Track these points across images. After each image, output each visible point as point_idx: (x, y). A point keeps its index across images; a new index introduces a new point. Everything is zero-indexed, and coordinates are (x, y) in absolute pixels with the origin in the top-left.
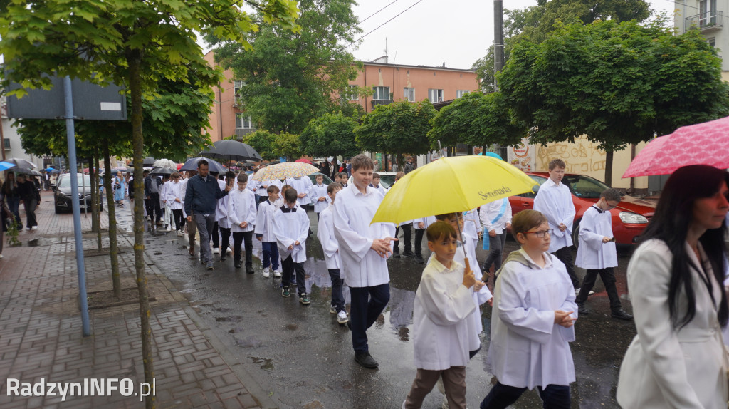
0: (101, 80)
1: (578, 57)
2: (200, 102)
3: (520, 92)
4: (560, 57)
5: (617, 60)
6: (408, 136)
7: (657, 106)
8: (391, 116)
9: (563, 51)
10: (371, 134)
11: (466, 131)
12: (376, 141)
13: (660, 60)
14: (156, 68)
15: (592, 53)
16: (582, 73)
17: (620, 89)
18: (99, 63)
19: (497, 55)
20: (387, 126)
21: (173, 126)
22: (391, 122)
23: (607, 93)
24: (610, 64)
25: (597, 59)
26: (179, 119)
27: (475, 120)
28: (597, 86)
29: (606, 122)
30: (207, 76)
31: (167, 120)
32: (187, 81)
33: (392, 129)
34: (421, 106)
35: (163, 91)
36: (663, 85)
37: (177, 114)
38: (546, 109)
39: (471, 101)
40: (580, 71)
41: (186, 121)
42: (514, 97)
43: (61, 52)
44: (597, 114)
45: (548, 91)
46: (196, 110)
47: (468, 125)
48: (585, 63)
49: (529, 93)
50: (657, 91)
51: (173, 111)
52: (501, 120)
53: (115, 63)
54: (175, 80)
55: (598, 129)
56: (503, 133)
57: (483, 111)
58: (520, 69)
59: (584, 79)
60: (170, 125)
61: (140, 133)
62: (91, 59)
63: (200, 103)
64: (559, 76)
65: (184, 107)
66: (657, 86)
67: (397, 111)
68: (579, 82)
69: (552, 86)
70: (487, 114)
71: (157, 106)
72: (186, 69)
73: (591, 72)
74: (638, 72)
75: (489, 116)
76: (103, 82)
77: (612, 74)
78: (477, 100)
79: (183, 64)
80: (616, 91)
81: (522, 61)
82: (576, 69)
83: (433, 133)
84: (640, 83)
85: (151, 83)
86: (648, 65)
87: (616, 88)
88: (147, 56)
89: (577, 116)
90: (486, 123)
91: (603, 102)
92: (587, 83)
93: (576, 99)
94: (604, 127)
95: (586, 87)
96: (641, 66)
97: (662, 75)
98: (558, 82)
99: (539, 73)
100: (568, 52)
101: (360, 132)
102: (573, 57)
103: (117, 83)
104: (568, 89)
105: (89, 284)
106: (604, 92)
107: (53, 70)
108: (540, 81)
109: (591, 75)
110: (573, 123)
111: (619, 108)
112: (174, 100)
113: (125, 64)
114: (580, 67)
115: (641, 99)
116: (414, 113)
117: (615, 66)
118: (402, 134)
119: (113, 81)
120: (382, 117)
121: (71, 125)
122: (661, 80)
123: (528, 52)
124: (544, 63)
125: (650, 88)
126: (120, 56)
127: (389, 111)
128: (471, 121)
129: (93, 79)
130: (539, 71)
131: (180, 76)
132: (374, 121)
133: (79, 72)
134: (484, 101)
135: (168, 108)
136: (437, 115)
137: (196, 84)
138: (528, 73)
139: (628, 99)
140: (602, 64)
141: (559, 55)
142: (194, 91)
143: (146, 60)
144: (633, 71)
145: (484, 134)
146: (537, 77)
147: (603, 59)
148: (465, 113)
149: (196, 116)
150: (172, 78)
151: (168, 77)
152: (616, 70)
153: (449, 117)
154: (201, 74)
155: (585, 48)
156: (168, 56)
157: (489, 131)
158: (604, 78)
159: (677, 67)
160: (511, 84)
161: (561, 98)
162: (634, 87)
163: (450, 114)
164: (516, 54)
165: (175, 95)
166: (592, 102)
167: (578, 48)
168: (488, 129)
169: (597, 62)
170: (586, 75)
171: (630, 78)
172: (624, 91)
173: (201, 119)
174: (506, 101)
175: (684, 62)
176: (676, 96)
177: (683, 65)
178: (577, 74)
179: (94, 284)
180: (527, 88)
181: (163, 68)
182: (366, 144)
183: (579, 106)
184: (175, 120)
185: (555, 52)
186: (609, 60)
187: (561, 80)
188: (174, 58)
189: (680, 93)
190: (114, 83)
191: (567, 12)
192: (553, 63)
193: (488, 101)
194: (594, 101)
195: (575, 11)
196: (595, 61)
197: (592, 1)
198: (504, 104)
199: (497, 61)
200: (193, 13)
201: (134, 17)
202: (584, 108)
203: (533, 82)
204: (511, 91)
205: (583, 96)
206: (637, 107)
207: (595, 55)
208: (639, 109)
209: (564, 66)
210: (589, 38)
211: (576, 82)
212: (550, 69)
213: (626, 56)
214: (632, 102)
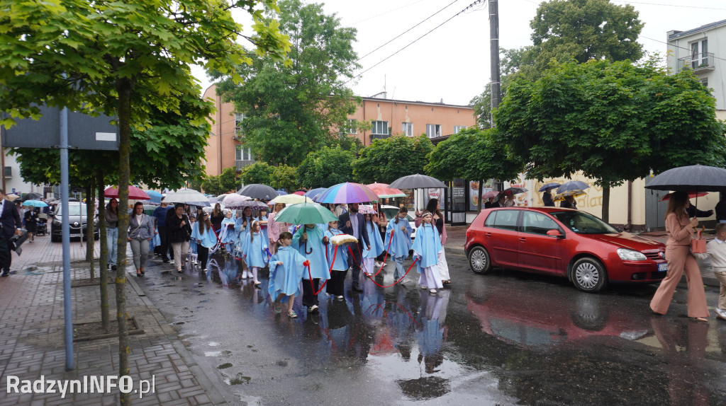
0: (91, 110)
1: (573, 95)
3: (516, 128)
4: (555, 95)
5: (612, 98)
6: (405, 170)
7: (652, 143)
8: (388, 150)
9: (558, 88)
10: (369, 168)
11: (462, 165)
12: (373, 175)
13: (654, 98)
14: (149, 98)
15: (587, 91)
16: (577, 111)
17: (615, 127)
18: (90, 93)
19: (493, 93)
20: (385, 160)
21: (168, 158)
22: (388, 155)
23: (603, 131)
24: (605, 102)
25: (592, 97)
26: (174, 151)
27: (472, 156)
28: (593, 123)
29: (602, 158)
30: (198, 107)
31: (162, 150)
32: (178, 112)
33: (390, 163)
34: (418, 140)
35: (160, 122)
36: (658, 123)
37: (172, 145)
38: (542, 144)
39: (467, 136)
40: (576, 108)
41: (181, 153)
42: (511, 132)
43: (49, 82)
44: (594, 151)
45: (544, 127)
46: (192, 141)
47: (465, 160)
48: (580, 101)
49: (525, 129)
50: (653, 129)
51: (168, 142)
52: (498, 155)
53: (106, 93)
54: (166, 112)
55: (595, 165)
56: (499, 168)
57: (479, 146)
58: (516, 106)
59: (579, 116)
60: (164, 156)
61: (127, 163)
62: (82, 90)
63: (195, 134)
64: (554, 113)
65: (179, 138)
66: (652, 124)
67: (395, 146)
68: (575, 119)
69: (548, 123)
70: (483, 149)
71: (152, 137)
72: (178, 101)
73: (587, 109)
74: (633, 110)
75: (486, 151)
76: (93, 112)
77: (607, 112)
78: (474, 135)
79: (175, 96)
80: (612, 129)
81: (517, 98)
82: (572, 107)
83: (430, 167)
84: (635, 120)
85: (142, 115)
86: (643, 104)
87: (611, 125)
88: (137, 87)
89: (574, 152)
90: (482, 158)
91: (599, 139)
92: (583, 121)
93: (572, 135)
94: (600, 164)
95: (581, 124)
96: (637, 104)
97: (657, 113)
98: (554, 119)
99: (536, 110)
100: (563, 90)
101: (356, 166)
102: (568, 95)
103: (107, 113)
104: (564, 125)
105: (78, 315)
106: (600, 129)
107: (42, 100)
108: (536, 118)
109: (586, 112)
110: (569, 159)
111: (615, 145)
112: (170, 131)
113: (117, 95)
114: (575, 104)
115: (637, 137)
116: (412, 147)
117: (610, 104)
118: (399, 168)
119: (104, 111)
120: (379, 151)
121: (64, 155)
122: (656, 118)
123: (523, 90)
124: (539, 100)
125: (645, 125)
126: (111, 87)
127: (387, 145)
128: (468, 156)
129: (83, 109)
130: (534, 108)
131: (172, 108)
132: (372, 155)
133: (69, 102)
134: (481, 136)
135: (163, 138)
136: (435, 149)
137: (187, 116)
138: (524, 110)
139: (624, 137)
140: (597, 102)
141: (554, 92)
142: (190, 123)
143: (137, 91)
144: (628, 109)
145: (481, 169)
146: (533, 114)
147: (598, 97)
148: (462, 148)
149: (191, 147)
150: (165, 109)
151: (160, 108)
152: (611, 108)
153: (446, 151)
154: (193, 106)
155: (580, 87)
156: (159, 87)
157: (486, 166)
158: (599, 116)
159: (672, 106)
160: (507, 119)
161: (555, 133)
162: (629, 124)
163: (447, 148)
164: (511, 91)
165: (172, 127)
167: (573, 86)
168: (485, 164)
169: (592, 100)
170: (581, 112)
171: (626, 116)
172: (620, 128)
173: (196, 151)
174: (503, 136)
175: (679, 101)
176: (671, 134)
177: (677, 104)
178: (573, 111)
179: (83, 315)
180: (523, 124)
181: (155, 100)
182: (364, 177)
183: (575, 143)
184: (169, 151)
185: (551, 90)
186: (604, 98)
187: (557, 117)
188: (163, 89)
189: (673, 131)
190: (104, 113)
191: (562, 52)
192: (549, 100)
193: (484, 137)
194: (590, 138)
195: (570, 51)
196: (590, 98)
197: (586, 42)
198: (501, 140)
199: (494, 97)
200: (182, 44)
201: (123, 48)
202: (580, 144)
203: (529, 119)
204: (507, 127)
205: (579, 132)
206: (633, 144)
207: (590, 93)
208: (635, 146)
209: (560, 102)
210: (584, 77)
211: (571, 119)
212: (546, 105)
213: (621, 95)
214: (627, 140)
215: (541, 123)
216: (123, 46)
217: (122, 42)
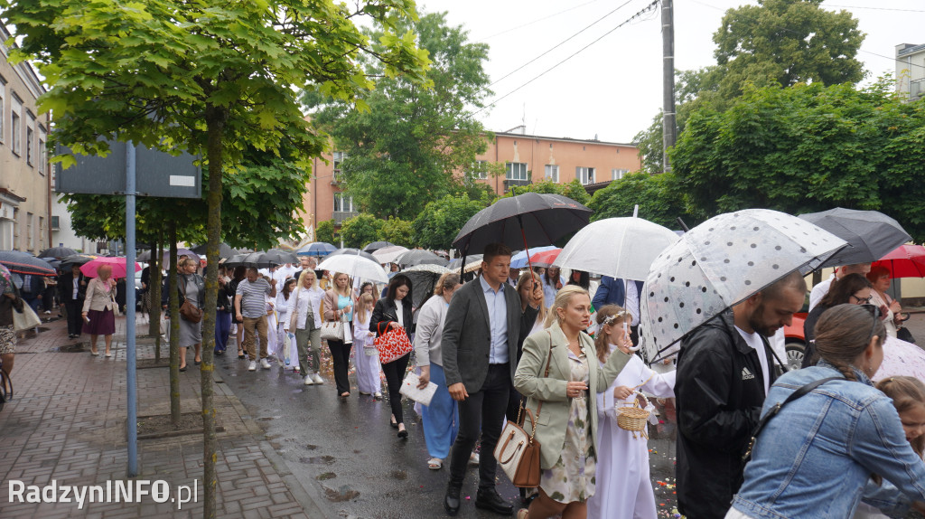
0: (171, 147)
1: (776, 130)
2: (292, 177)
3: (700, 173)
4: (752, 129)
5: (828, 133)
7: (884, 193)
9: (756, 121)
13: (885, 133)
14: (243, 133)
15: (794, 124)
16: (781, 150)
17: (832, 170)
18: (171, 125)
19: (666, 126)
21: (257, 207)
23: (816, 176)
24: (818, 138)
25: (802, 132)
26: (265, 198)
28: (803, 167)
31: (249, 197)
32: (277, 152)
34: (568, 188)
35: (249, 162)
36: (891, 166)
37: (262, 191)
38: (735, 195)
39: (634, 183)
40: (779, 146)
41: (273, 201)
42: (692, 178)
43: (124, 110)
44: (803, 203)
45: (736, 171)
46: (287, 187)
48: (785, 137)
49: (711, 175)
50: (883, 174)
51: (257, 186)
52: (673, 207)
53: (191, 126)
54: (264, 150)
57: (650, 196)
58: (699, 144)
59: (784, 157)
60: (253, 204)
61: (217, 215)
62: (161, 121)
64: (751, 152)
65: (272, 183)
66: (883, 166)
68: (778, 160)
69: (742, 166)
70: (655, 200)
71: (239, 181)
72: (281, 136)
73: (794, 148)
74: (857, 148)
75: (657, 202)
76: (173, 150)
77: (821, 151)
78: (642, 181)
79: (277, 129)
81: (700, 134)
82: (774, 145)
84: (859, 162)
85: (234, 152)
86: (869, 140)
87: (827, 169)
88: (233, 118)
89: (775, 205)
90: (654, 211)
91: (810, 187)
92: (789, 163)
93: (773, 182)
95: (787, 167)
96: (861, 140)
97: (890, 152)
98: (750, 161)
99: (725, 149)
100: (762, 123)
102: (769, 129)
103: (191, 151)
104: (763, 169)
105: (141, 405)
106: (812, 174)
108: (725, 159)
109: (793, 152)
111: (832, 195)
112: (260, 174)
113: (204, 128)
114: (779, 141)
115: (862, 184)
117: (826, 141)
119: (187, 148)
121: (131, 203)
122: (888, 159)
123: (708, 123)
124: (731, 136)
125: (873, 169)
126: (198, 117)
129: (162, 145)
130: (723, 146)
131: (271, 145)
133: (144, 136)
134: (651, 183)
135: (251, 182)
136: (590, 200)
137: (292, 155)
138: (709, 149)
139: (843, 184)
140: (808, 138)
141: (751, 127)
142: (287, 164)
143: (231, 123)
144: (851, 147)
146: (722, 154)
147: (809, 132)
148: (627, 198)
149: (286, 195)
150: (261, 146)
151: (257, 146)
152: (827, 146)
153: (606, 202)
154: (301, 142)
155: (784, 118)
156: (258, 119)
158: (811, 156)
159: (910, 143)
160: (687, 161)
161: (750, 180)
162: (852, 168)
163: (607, 199)
164: (693, 124)
165: (263, 168)
166: (795, 187)
167: (776, 118)
169: (801, 136)
170: (787, 151)
171: (847, 157)
172: (838, 172)
173: (292, 201)
174: (681, 183)
175: (920, 137)
176: (909, 179)
177: (918, 141)
178: (775, 150)
179: (146, 405)
180: (708, 168)
181: (251, 134)
183: (778, 192)
184: (259, 198)
185: (745, 123)
186: (818, 134)
187: (754, 158)
188: (268, 121)
189: (912, 177)
190: (188, 151)
191: (756, 73)
192: (744, 137)
193: (656, 183)
194: (797, 186)
195: (765, 72)
196: (798, 134)
197: (787, 60)
198: (679, 188)
199: (667, 133)
200: (296, 62)
201: (218, 67)
202: (785, 194)
203: (717, 160)
204: (687, 171)
205: (783, 178)
206: (856, 194)
207: (799, 127)
208: (859, 197)
209: (757, 140)
210: (790, 105)
211: (773, 161)
212: (739, 143)
213: (840, 129)
214: (849, 188)
215: (733, 166)
216: (219, 64)
217: (216, 59)
